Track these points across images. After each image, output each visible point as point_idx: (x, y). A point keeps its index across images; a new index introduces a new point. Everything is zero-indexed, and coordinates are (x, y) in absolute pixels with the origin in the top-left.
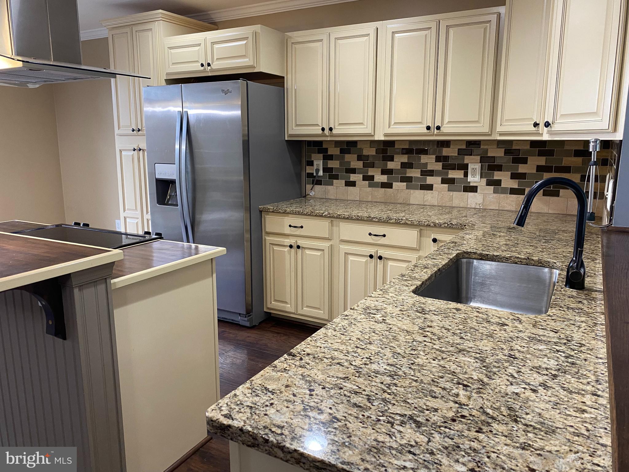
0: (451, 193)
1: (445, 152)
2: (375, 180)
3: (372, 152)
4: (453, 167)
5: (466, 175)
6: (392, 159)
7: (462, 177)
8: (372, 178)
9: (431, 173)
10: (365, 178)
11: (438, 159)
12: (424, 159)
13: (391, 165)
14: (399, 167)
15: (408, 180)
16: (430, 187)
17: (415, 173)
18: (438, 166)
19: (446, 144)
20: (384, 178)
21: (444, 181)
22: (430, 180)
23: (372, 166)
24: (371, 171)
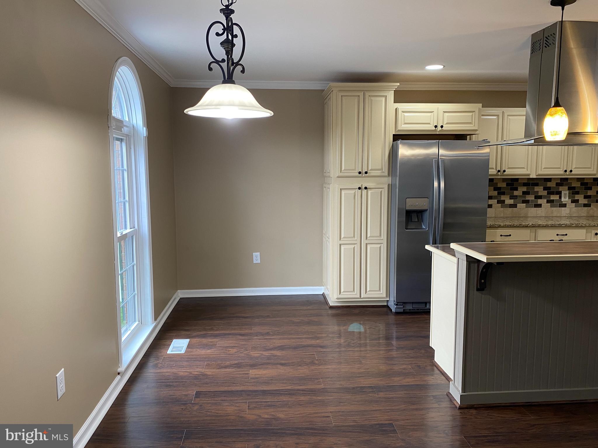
0: (553, 208)
1: (549, 184)
2: (505, 203)
3: (504, 185)
4: (553, 193)
5: (560, 197)
6: (516, 189)
7: (558, 199)
8: (503, 202)
9: (540, 197)
10: (498, 202)
11: (545, 189)
12: (536, 189)
13: (516, 193)
14: (521, 194)
15: (526, 202)
16: (540, 206)
17: (531, 198)
18: (545, 193)
19: (549, 180)
20: (512, 202)
21: (548, 202)
22: (540, 201)
23: (504, 194)
24: (503, 198)
